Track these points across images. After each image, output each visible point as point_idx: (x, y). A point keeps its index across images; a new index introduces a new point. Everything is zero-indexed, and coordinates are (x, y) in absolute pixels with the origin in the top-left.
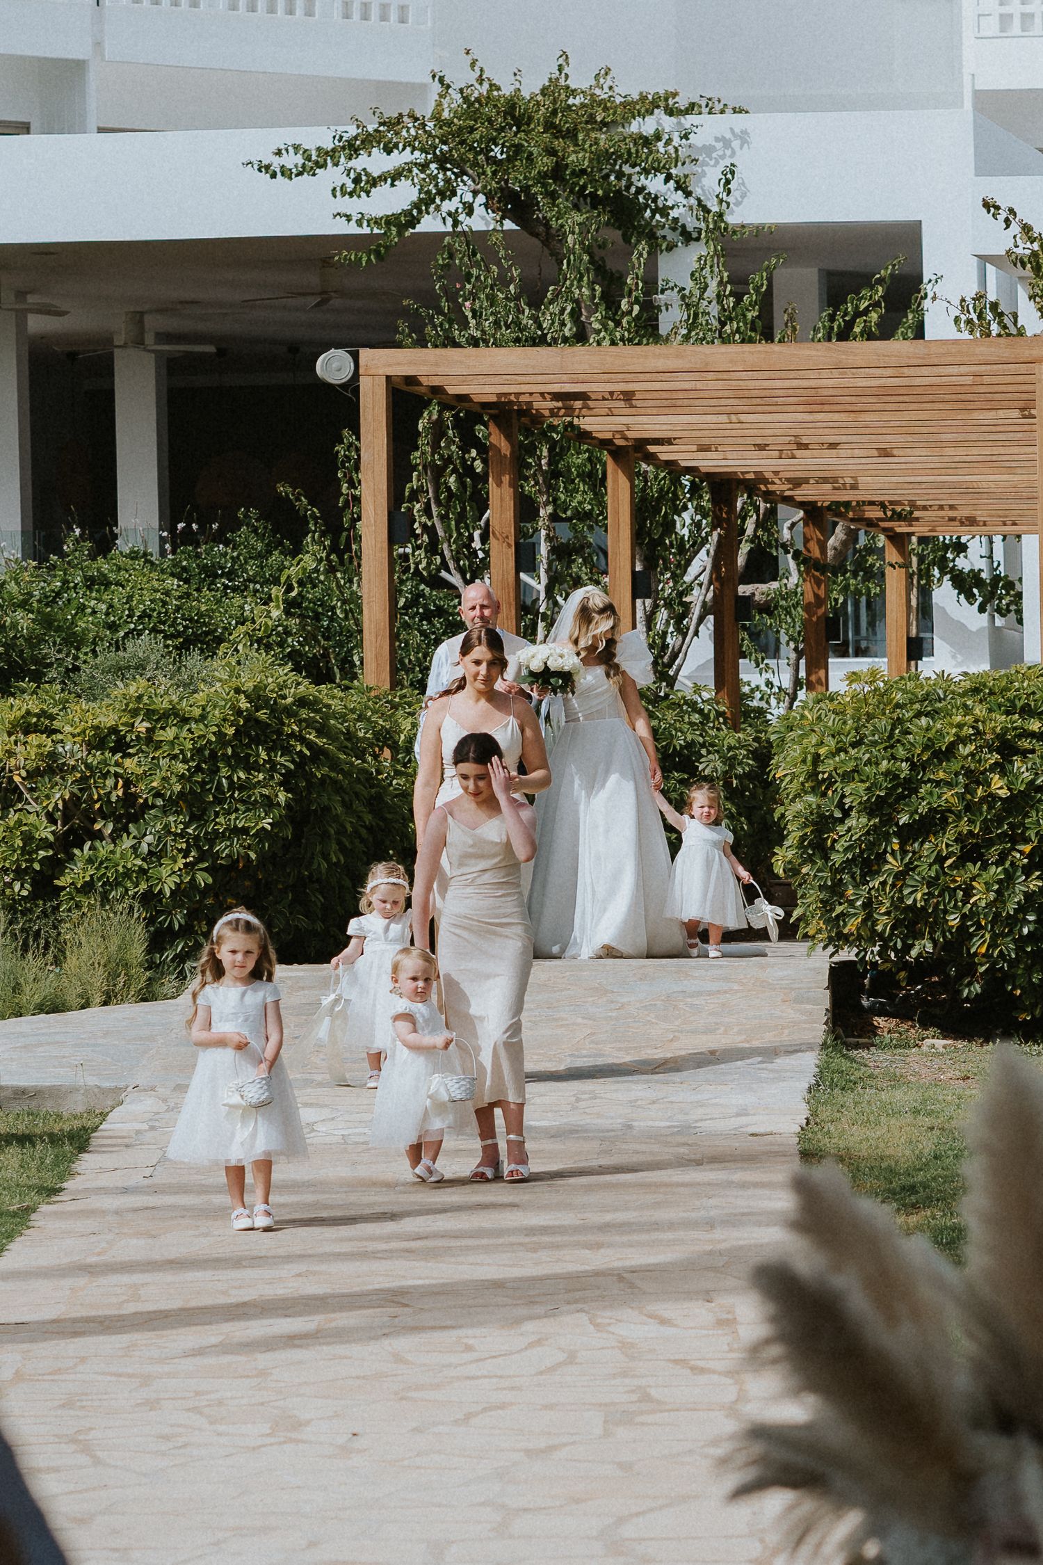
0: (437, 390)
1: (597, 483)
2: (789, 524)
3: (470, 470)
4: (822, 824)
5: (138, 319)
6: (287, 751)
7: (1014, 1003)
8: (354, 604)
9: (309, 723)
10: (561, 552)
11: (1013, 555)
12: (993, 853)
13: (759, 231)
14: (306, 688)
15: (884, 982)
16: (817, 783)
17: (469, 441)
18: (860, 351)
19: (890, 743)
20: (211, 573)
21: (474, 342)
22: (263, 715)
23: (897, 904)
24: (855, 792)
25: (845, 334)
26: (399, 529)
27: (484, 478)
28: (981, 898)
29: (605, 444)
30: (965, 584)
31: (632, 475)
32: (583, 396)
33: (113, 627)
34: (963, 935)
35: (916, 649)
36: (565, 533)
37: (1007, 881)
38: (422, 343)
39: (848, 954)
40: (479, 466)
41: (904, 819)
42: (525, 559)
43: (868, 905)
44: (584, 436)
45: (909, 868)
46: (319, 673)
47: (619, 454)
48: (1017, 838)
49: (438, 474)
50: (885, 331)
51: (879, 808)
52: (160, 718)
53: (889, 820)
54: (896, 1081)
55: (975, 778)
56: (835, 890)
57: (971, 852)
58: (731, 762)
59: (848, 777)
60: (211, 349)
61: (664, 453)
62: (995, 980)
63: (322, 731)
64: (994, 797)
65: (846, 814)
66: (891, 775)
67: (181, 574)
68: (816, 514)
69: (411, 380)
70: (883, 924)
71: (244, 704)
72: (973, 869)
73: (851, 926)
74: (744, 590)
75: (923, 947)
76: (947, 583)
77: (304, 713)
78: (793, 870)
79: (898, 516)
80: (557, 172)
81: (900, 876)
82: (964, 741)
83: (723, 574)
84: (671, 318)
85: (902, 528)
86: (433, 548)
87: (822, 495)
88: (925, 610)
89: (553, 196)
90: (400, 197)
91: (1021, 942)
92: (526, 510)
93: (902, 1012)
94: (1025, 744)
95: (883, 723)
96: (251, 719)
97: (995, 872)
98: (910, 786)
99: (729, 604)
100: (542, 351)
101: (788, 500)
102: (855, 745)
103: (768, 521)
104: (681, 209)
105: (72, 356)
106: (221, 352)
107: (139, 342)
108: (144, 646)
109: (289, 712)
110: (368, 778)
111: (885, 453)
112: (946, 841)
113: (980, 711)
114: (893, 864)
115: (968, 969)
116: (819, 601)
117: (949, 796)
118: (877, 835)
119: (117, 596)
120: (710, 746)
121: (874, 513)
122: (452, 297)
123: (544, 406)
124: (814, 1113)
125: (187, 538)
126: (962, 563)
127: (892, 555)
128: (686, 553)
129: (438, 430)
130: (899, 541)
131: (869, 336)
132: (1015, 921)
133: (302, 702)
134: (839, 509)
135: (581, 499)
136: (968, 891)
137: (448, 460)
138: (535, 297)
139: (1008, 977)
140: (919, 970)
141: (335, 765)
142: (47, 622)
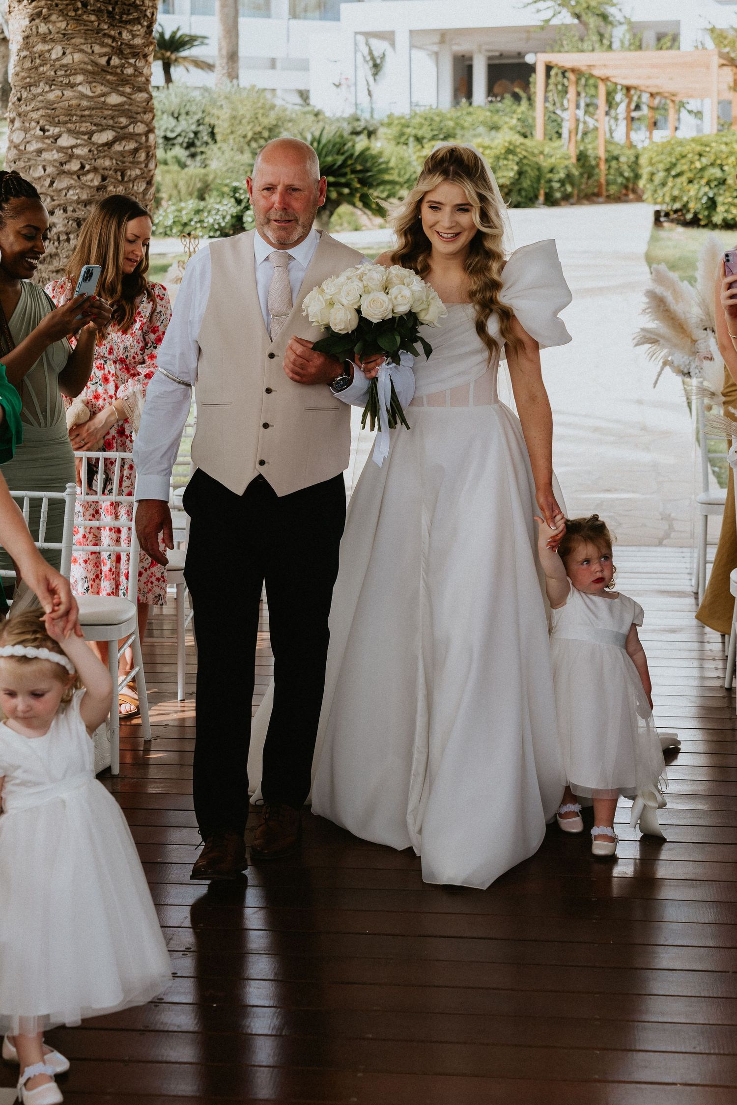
0: (556, 65)
1: (596, 87)
2: (645, 98)
3: (563, 85)
4: (653, 174)
5: (480, 46)
6: (517, 156)
7: (699, 220)
8: (534, 119)
9: (522, 149)
10: (587, 105)
11: (702, 105)
12: (695, 182)
13: (636, 22)
14: (521, 140)
15: (667, 215)
16: (651, 164)
17: (564, 77)
18: (664, 53)
19: (670, 154)
20: (498, 111)
21: (567, 52)
22: (511, 147)
23: (671, 195)
24: (661, 166)
25: (661, 49)
26: (546, 100)
27: (567, 87)
28: (692, 193)
29: (599, 78)
30: (690, 112)
31: (606, 85)
32: (594, 66)
33: (473, 125)
34: (688, 202)
35: (676, 129)
36: (588, 101)
37: (699, 189)
38: (553, 52)
39: (658, 208)
40: (566, 83)
41: (673, 173)
42: (578, 107)
43: (664, 195)
44: (592, 76)
45: (674, 186)
46: (525, 136)
47: (602, 80)
48: (701, 178)
49: (556, 85)
50: (670, 48)
51: (668, 170)
52: (485, 148)
53: (669, 173)
54: (669, 239)
55: (692, 162)
56: (655, 191)
57: (690, 181)
58: (629, 158)
59: (660, 162)
60: (497, 54)
61: (614, 80)
62: (696, 214)
63: (526, 151)
64: (696, 168)
65: (658, 171)
66: (671, 162)
67: (491, 111)
68: (652, 95)
69: (550, 62)
70: (667, 199)
71: (507, 144)
72: (691, 185)
73: (659, 200)
74: (635, 114)
75: (677, 206)
76: (686, 112)
77: (522, 147)
78: (644, 186)
79: (674, 95)
80: (588, 8)
81: (672, 188)
82: (689, 153)
83: (628, 111)
84: (616, 45)
85: (674, 98)
86: (554, 104)
87: (654, 90)
88: (679, 119)
89: (586, 14)
90: (548, 14)
91: (703, 204)
92: (578, 94)
93: (672, 221)
94: (705, 154)
95: (669, 149)
96: (509, 149)
97: (696, 186)
98: (674, 165)
99: (630, 119)
100: (582, 54)
101: (645, 92)
102: (662, 153)
103: (639, 97)
104: (619, 17)
105: (463, 56)
106: (501, 55)
107: (480, 52)
108: (481, 129)
109: (518, 146)
110: (537, 163)
111: (671, 79)
112: (684, 179)
113: (693, 145)
114: (670, 184)
115: (688, 211)
116: (652, 117)
117: (685, 167)
118: (667, 177)
119: (474, 116)
120: (623, 154)
121: (666, 95)
122: (561, 40)
123: (584, 69)
124: (649, 248)
125: (491, 102)
126: (689, 107)
127: (671, 105)
128: (618, 104)
129: (557, 74)
130: (673, 101)
131: (667, 49)
132: (701, 199)
133: (521, 144)
134: (658, 94)
135: (592, 91)
136: (689, 191)
137: (559, 83)
138: (582, 40)
139: (698, 213)
140: (676, 211)
141: (529, 159)
142: (457, 124)
